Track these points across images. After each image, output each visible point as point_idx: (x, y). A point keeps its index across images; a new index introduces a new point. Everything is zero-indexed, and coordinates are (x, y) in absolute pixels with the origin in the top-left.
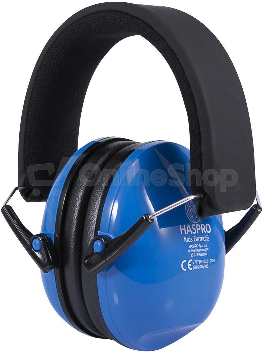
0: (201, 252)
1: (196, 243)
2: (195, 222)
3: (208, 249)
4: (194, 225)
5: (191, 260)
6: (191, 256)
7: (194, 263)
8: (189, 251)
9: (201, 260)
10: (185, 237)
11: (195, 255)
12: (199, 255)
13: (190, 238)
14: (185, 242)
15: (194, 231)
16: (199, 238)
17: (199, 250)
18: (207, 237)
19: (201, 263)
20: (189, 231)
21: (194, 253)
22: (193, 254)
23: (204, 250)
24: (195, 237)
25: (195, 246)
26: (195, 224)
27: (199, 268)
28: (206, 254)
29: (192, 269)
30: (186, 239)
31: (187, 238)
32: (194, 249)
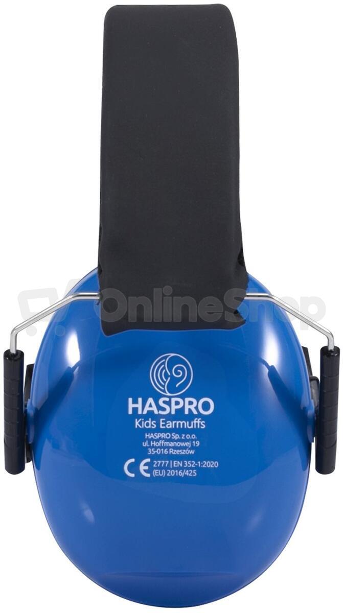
0: (175, 448)
1: (165, 431)
2: (169, 394)
3: (198, 444)
4: (167, 399)
5: (148, 460)
6: (149, 454)
7: (154, 466)
8: (145, 444)
9: (175, 462)
10: (136, 420)
11: (158, 451)
12: (170, 452)
13: (150, 422)
14: (136, 427)
15: (164, 409)
16: (174, 422)
17: (172, 444)
18: (197, 421)
19: (174, 466)
20: (150, 409)
21: (156, 448)
22: (153, 449)
23: (187, 444)
24: (164, 419)
25: (163, 435)
26: (170, 397)
27: (168, 475)
28: (192, 452)
29: (152, 475)
30: (140, 423)
31: (141, 421)
32: (158, 440)
